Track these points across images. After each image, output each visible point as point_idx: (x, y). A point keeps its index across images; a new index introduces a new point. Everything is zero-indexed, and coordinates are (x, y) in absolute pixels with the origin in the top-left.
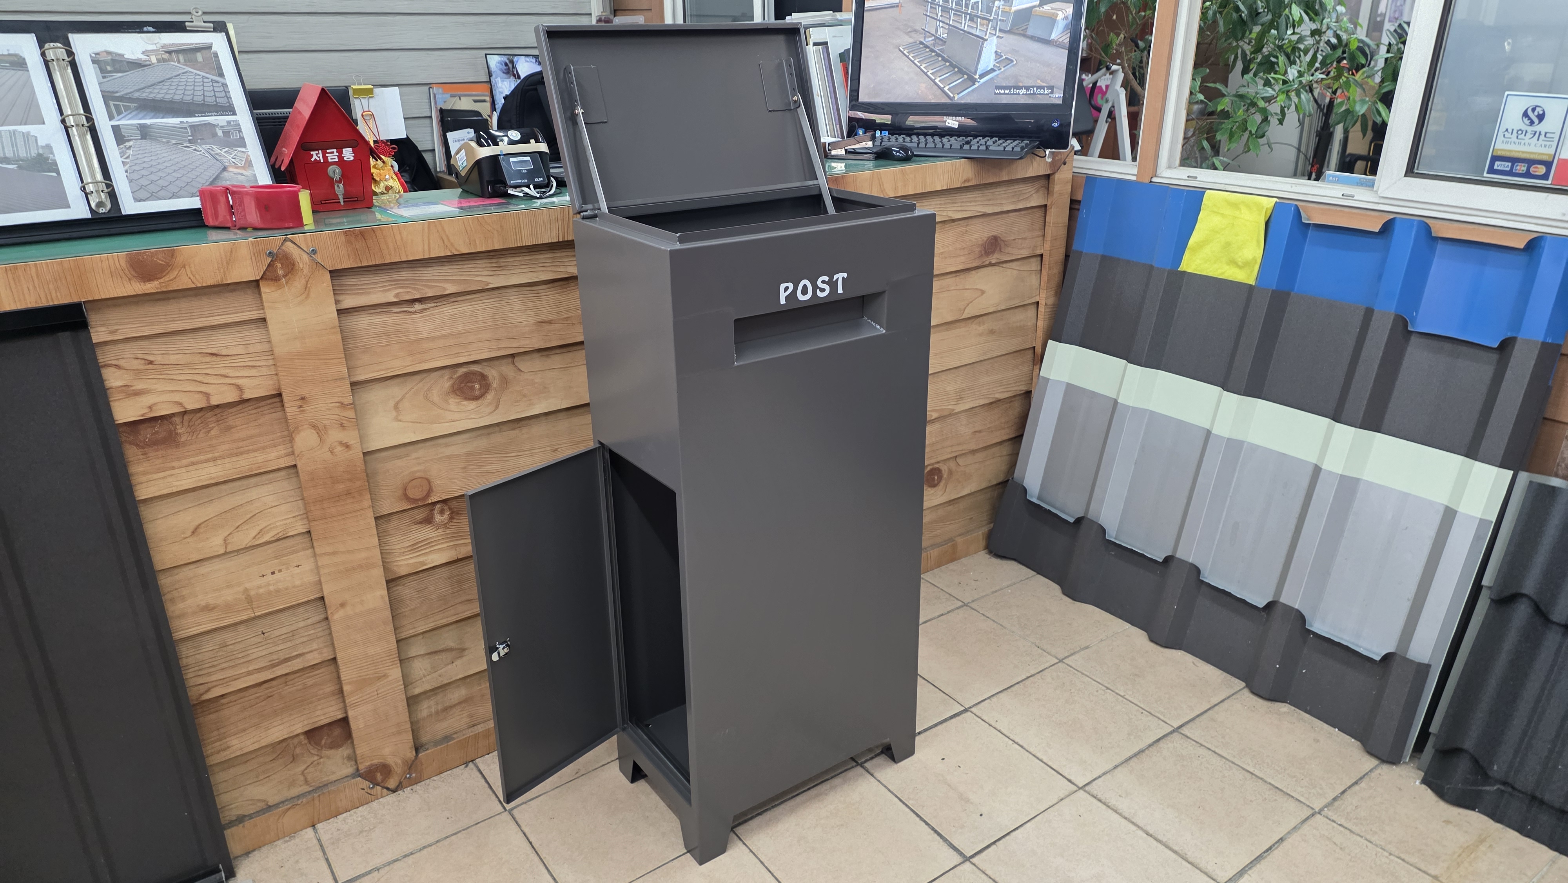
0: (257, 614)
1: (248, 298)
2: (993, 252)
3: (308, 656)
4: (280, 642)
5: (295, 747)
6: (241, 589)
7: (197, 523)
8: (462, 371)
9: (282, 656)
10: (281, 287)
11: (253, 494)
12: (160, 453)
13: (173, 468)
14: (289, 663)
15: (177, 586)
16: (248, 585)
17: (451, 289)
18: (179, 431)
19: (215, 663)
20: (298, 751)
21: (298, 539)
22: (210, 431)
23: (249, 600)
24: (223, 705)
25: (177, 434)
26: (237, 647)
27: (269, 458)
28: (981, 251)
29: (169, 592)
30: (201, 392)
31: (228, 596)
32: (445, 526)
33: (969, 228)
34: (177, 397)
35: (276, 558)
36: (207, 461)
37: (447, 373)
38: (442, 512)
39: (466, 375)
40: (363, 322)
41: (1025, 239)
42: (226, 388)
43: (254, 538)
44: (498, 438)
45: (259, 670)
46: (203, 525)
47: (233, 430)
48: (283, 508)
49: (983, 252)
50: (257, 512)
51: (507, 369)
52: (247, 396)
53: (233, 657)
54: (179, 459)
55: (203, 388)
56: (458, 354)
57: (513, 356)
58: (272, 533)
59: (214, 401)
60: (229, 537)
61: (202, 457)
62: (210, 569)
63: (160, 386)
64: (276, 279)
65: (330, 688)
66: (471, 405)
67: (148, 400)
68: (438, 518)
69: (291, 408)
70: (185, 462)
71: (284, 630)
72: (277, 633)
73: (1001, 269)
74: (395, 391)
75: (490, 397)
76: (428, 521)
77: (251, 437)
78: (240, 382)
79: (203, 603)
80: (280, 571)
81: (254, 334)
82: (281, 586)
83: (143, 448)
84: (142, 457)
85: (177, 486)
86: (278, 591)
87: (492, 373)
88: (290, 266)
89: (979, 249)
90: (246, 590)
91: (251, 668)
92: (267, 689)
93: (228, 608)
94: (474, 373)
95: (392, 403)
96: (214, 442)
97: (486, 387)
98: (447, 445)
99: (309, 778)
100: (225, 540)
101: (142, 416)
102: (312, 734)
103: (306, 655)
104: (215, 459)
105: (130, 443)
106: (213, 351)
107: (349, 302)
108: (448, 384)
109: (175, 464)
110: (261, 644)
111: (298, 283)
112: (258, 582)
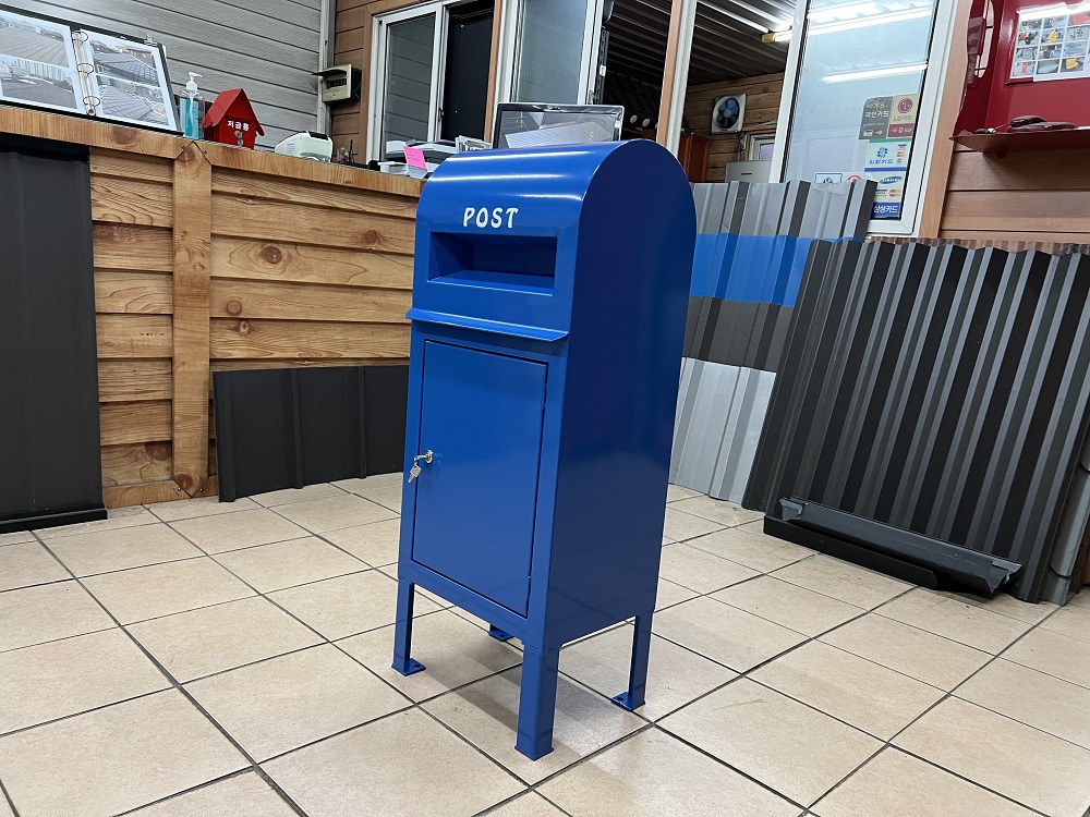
0: (133, 357)
1: (166, 170)
3: (157, 393)
4: (144, 379)
5: (137, 453)
6: (129, 338)
7: (113, 291)
8: (268, 245)
9: (142, 389)
10: (185, 167)
11: (147, 283)
12: (106, 243)
13: (108, 254)
14: (145, 394)
16: (134, 338)
17: (270, 195)
19: (105, 381)
20: (138, 456)
21: (164, 318)
22: (130, 239)
23: (132, 346)
25: (114, 235)
26: (119, 375)
27: (159, 264)
30: (131, 215)
31: (120, 340)
32: (245, 336)
34: (119, 214)
35: (152, 325)
36: (126, 255)
37: (260, 244)
38: (244, 327)
39: (271, 248)
40: (221, 201)
42: (144, 216)
43: (142, 309)
44: (281, 291)
45: (127, 394)
46: (117, 293)
47: (143, 242)
48: (161, 296)
50: (146, 294)
51: (292, 250)
52: (154, 224)
54: (112, 250)
55: (133, 213)
56: (268, 234)
57: (296, 244)
58: (153, 309)
59: (138, 222)
60: (129, 304)
61: (124, 253)
63: (112, 206)
64: (184, 162)
65: (164, 419)
66: (270, 266)
67: (105, 211)
68: (242, 330)
69: (177, 236)
70: (115, 252)
71: (147, 372)
72: (142, 374)
74: (231, 246)
75: (281, 264)
76: (236, 329)
77: (152, 249)
78: (153, 215)
79: (107, 341)
80: (152, 334)
81: (164, 191)
82: (151, 344)
85: (108, 265)
86: (148, 346)
87: (284, 250)
88: (192, 157)
90: (131, 340)
91: (125, 390)
92: (131, 407)
93: (120, 348)
94: (275, 248)
95: (229, 252)
96: (132, 246)
97: (280, 258)
98: (253, 287)
99: (143, 474)
100: (126, 305)
102: (149, 445)
104: (131, 256)
105: (99, 233)
106: (142, 194)
107: (217, 188)
108: (259, 250)
109: (110, 252)
110: (133, 377)
111: (195, 167)
112: (139, 337)
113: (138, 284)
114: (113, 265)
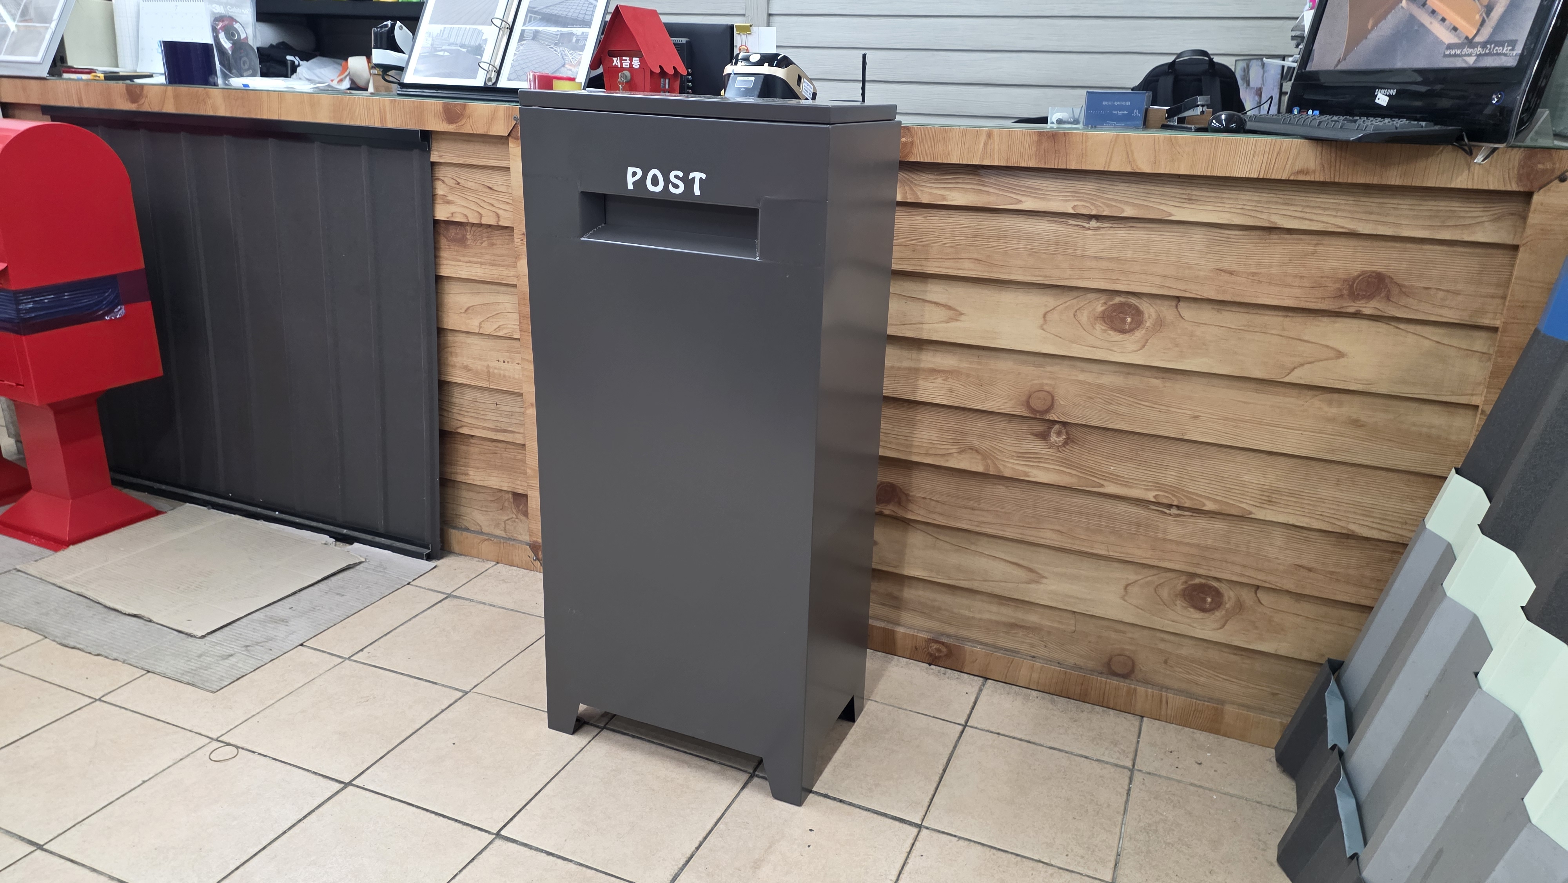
0: (491, 387)
2: (1370, 297)
3: (517, 436)
4: (503, 415)
5: (505, 500)
6: (486, 364)
7: (469, 305)
9: (503, 427)
11: (501, 298)
12: (456, 248)
13: (460, 261)
14: (505, 434)
15: (455, 345)
16: (490, 364)
18: (468, 237)
19: (469, 410)
20: (506, 504)
22: (482, 243)
23: (488, 374)
24: (471, 443)
25: (466, 238)
26: (482, 406)
27: (509, 275)
28: (1340, 290)
29: (451, 347)
30: (478, 212)
31: (478, 365)
33: (1319, 248)
34: (466, 212)
35: (508, 351)
36: (477, 263)
41: (1457, 293)
42: (491, 214)
43: (495, 330)
45: (489, 429)
46: (471, 308)
47: (495, 246)
49: (1345, 292)
50: (500, 312)
52: (501, 224)
53: (478, 411)
54: (464, 256)
55: (480, 210)
58: (505, 331)
59: (484, 222)
60: (482, 323)
61: (475, 260)
62: (472, 342)
63: (460, 201)
64: (518, 139)
67: (452, 208)
70: (467, 259)
71: (507, 409)
72: (504, 408)
73: (1393, 330)
77: (502, 256)
78: (500, 212)
79: (465, 363)
80: (508, 362)
82: (507, 373)
83: (449, 241)
84: (447, 247)
85: (460, 274)
86: (504, 376)
89: (1338, 285)
90: (488, 366)
91: (485, 425)
92: (495, 447)
93: (477, 374)
96: (483, 251)
99: (508, 528)
100: (480, 324)
101: (448, 218)
102: (515, 495)
103: (516, 434)
104: (481, 263)
105: (444, 236)
106: (490, 185)
109: (462, 258)
110: (493, 411)
112: (496, 364)
113: (492, 298)
114: (464, 274)
